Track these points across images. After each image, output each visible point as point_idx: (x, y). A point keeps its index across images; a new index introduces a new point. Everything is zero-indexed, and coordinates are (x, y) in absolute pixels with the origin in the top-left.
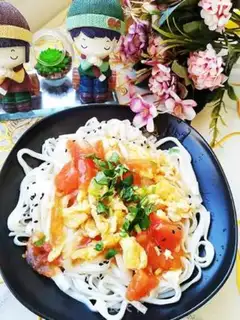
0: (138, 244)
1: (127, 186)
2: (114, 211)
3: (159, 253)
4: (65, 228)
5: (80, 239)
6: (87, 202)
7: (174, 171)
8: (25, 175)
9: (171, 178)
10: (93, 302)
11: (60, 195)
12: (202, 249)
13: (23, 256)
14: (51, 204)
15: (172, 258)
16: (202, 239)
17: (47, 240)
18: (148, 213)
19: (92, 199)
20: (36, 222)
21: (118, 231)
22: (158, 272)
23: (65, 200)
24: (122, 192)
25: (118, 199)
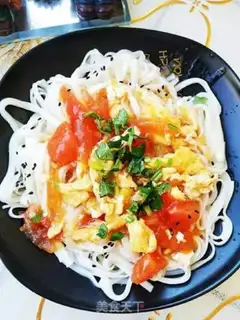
0: (147, 228)
1: (136, 158)
2: (120, 188)
3: (170, 237)
4: (64, 205)
5: (81, 217)
6: (88, 177)
7: (197, 132)
8: (13, 132)
9: (192, 142)
10: (98, 279)
11: (55, 166)
12: (218, 225)
13: (21, 229)
14: (46, 177)
15: (185, 241)
16: (221, 214)
17: (45, 215)
18: (161, 193)
19: (94, 175)
20: (31, 193)
21: (124, 212)
22: (167, 252)
23: (62, 172)
24: (130, 166)
25: (126, 174)
